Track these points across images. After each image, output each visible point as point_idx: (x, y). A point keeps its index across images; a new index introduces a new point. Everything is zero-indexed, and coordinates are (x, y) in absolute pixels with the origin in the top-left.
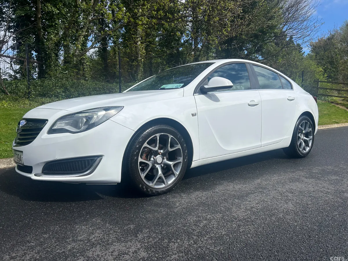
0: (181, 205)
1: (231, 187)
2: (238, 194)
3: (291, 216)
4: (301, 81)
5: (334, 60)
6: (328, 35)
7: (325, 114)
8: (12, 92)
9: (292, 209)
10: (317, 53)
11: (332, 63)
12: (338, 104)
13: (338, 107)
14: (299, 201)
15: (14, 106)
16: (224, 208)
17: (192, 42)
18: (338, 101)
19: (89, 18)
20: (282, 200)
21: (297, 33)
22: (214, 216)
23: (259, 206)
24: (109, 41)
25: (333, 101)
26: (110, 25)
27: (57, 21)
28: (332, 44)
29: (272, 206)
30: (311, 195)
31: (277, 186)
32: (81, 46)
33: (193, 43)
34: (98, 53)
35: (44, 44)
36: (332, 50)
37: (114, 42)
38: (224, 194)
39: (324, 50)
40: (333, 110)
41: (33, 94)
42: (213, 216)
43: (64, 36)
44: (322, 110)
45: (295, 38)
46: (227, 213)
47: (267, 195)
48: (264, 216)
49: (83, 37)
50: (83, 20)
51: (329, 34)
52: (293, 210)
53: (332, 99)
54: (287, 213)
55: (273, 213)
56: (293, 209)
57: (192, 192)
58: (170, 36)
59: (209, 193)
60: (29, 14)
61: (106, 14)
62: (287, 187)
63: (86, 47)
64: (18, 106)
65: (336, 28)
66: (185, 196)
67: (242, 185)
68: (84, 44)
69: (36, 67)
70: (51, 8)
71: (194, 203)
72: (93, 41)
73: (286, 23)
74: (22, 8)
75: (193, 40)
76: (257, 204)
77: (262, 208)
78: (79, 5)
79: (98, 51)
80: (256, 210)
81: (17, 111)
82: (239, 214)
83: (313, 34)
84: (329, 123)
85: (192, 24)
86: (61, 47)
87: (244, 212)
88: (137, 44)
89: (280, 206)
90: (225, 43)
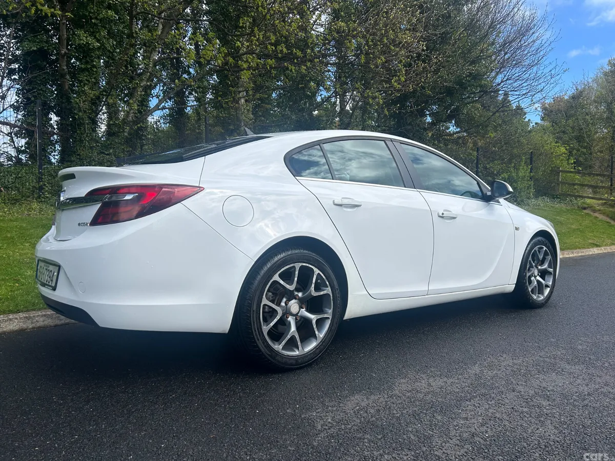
0: (327, 428)
1: (424, 384)
2: (439, 399)
3: (557, 456)
4: (529, 170)
5: (583, 134)
6: (573, 91)
7: (574, 230)
8: (9, 188)
9: (557, 439)
10: (554, 123)
11: (579, 139)
12: (595, 211)
13: (596, 217)
14: (566, 419)
15: (11, 212)
16: (414, 436)
17: (337, 100)
18: (595, 207)
19: (154, 57)
20: (531, 416)
21: (521, 86)
22: (397, 458)
23: (487, 432)
24: (189, 98)
25: (586, 206)
26: (191, 70)
27: (95, 62)
28: (579, 106)
29: (513, 430)
30: (586, 402)
31: (514, 382)
32: (138, 105)
33: (338, 102)
34: (168, 118)
35: (71, 102)
36: (579, 117)
37: (197, 99)
38: (412, 400)
39: (566, 116)
40: (587, 222)
41: (47, 191)
42: (394, 456)
43: (108, 88)
44: (568, 221)
45: (516, 95)
46: (424, 449)
47: (499, 404)
48: (501, 457)
49: (143, 90)
50: (143, 60)
51: (575, 88)
52: (558, 442)
53: (584, 203)
54: (547, 449)
55: (518, 448)
56: (558, 437)
57: (347, 397)
58: (298, 89)
59: (380, 398)
60: (46, 48)
61: (185, 50)
62: (535, 383)
63: (148, 107)
64: (17, 213)
65: (586, 79)
66: (332, 407)
67: (445, 379)
68: (144, 102)
69: (57, 142)
70: (86, 37)
71: (353, 424)
72: (160, 98)
73: (500, 70)
74: (33, 38)
75: (338, 97)
76: (482, 425)
77: (494, 436)
78: (137, 34)
79: (169, 115)
80: (482, 441)
81: (15, 223)
82: (449, 452)
83: (548, 89)
84: (583, 246)
85: (335, 69)
86: (102, 108)
87: (458, 446)
88: (237, 103)
89: (530, 431)
90: (394, 102)
